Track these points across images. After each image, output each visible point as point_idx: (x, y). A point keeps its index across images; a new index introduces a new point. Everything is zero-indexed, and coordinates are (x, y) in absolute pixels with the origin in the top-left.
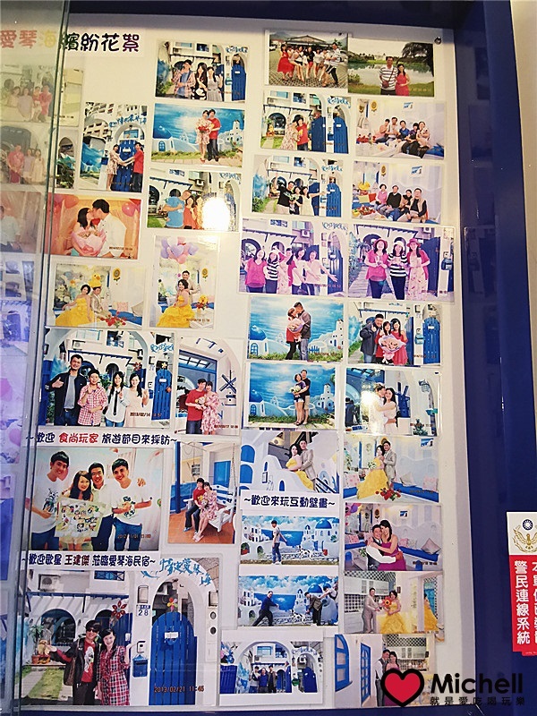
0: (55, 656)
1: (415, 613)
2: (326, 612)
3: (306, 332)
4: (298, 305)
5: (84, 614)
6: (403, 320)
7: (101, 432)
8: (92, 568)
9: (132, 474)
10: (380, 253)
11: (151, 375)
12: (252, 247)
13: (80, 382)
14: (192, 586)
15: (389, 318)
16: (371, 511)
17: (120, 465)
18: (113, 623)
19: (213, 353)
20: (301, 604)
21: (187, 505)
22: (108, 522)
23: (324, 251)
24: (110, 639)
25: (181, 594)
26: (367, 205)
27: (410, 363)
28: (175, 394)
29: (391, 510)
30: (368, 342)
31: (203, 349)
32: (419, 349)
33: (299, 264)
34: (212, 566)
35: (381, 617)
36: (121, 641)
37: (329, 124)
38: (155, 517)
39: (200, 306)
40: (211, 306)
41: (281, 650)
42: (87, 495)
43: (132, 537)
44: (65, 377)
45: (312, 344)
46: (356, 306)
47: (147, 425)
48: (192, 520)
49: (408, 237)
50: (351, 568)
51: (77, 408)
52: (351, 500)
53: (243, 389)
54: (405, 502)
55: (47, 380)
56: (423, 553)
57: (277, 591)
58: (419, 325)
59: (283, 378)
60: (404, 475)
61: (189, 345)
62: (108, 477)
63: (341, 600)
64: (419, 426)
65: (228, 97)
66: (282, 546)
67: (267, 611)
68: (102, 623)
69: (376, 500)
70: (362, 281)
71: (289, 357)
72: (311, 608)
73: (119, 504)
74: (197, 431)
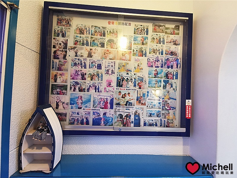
0: (120, 120)
1: (172, 116)
2: (159, 115)
3: (157, 74)
5: (124, 115)
6: (172, 72)
7: (126, 88)
8: (125, 108)
9: (131, 95)
10: (169, 61)
11: (133, 80)
12: (149, 60)
13: (123, 81)
14: (140, 111)
15: (170, 72)
16: (166, 102)
17: (129, 93)
18: (128, 116)
19: (143, 77)
21: (139, 100)
22: (127, 102)
24: (128, 118)
25: (138, 112)
26: (167, 53)
27: (173, 79)
29: (169, 101)
30: (167, 76)
31: (141, 76)
32: (174, 77)
33: (156, 63)
34: (143, 109)
35: (167, 116)
36: (129, 118)
37: (162, 39)
38: (134, 101)
39: (141, 69)
40: (143, 69)
41: (152, 121)
42: (124, 98)
43: (131, 104)
44: (120, 80)
45: (158, 76)
46: (165, 70)
47: (132, 87)
48: (140, 102)
49: (174, 59)
50: (163, 109)
51: (122, 85)
52: (163, 100)
53: (147, 82)
54: (171, 100)
55: (117, 80)
56: (173, 108)
58: (175, 73)
59: (154, 81)
60: (171, 96)
61: (139, 75)
62: (127, 95)
63: (161, 114)
64: (174, 89)
65: (145, 34)
66: (153, 106)
67: (151, 115)
68: (127, 116)
69: (167, 100)
70: (166, 66)
71: (154, 78)
72: (157, 115)
73: (129, 99)
74: (140, 89)
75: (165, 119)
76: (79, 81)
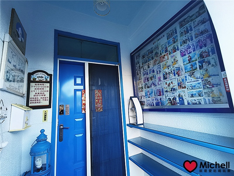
0: (170, 102)
2: (201, 95)
3: (191, 59)
4: (189, 55)
8: (171, 93)
9: (173, 83)
11: (173, 72)
12: (181, 51)
15: (204, 51)
16: (206, 80)
17: (172, 82)
18: (174, 99)
19: (179, 66)
20: (197, 94)
22: (172, 88)
23: (191, 47)
25: (181, 95)
26: (197, 36)
28: (176, 73)
29: (210, 79)
30: (201, 56)
33: (188, 50)
34: (184, 91)
35: (211, 95)
36: (176, 100)
40: (178, 61)
41: (195, 100)
42: (169, 86)
43: (174, 89)
45: (192, 60)
46: (198, 52)
47: (173, 77)
50: (204, 88)
52: (202, 79)
53: (183, 70)
57: (193, 93)
59: (189, 66)
60: (211, 73)
61: (176, 66)
62: (171, 84)
66: (193, 87)
67: (192, 96)
71: (189, 63)
72: (199, 95)
73: (172, 86)
74: (179, 76)
75: (209, 98)
76: (147, 83)
